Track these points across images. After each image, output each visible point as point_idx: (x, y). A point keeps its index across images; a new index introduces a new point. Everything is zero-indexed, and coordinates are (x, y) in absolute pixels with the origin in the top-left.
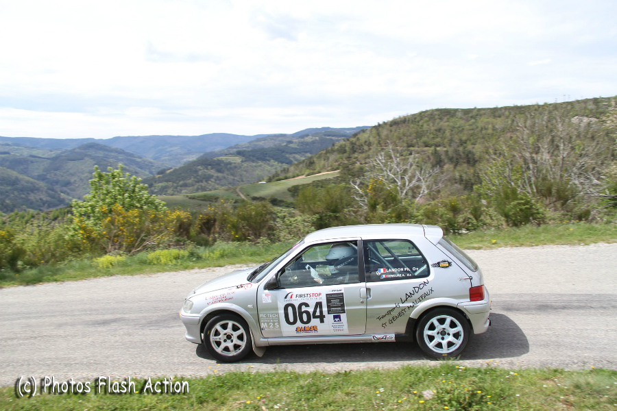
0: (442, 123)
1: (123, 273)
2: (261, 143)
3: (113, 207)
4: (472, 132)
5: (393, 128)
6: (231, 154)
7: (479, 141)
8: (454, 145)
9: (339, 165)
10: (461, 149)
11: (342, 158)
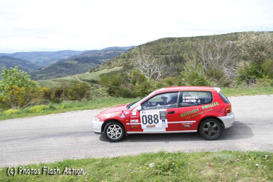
0: (168, 44)
1: (18, 117)
2: (86, 55)
3: (13, 86)
4: (182, 48)
5: (147, 47)
6: (73, 60)
7: (185, 52)
8: (174, 54)
9: (123, 64)
10: (177, 56)
11: (124, 61)
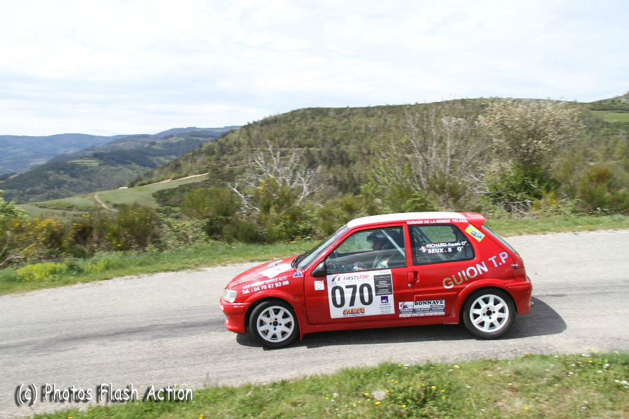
0: (314, 123)
2: (121, 145)
4: (344, 132)
5: (264, 128)
6: (87, 157)
7: (352, 140)
8: (327, 145)
9: (208, 168)
10: (334, 149)
11: (210, 161)
